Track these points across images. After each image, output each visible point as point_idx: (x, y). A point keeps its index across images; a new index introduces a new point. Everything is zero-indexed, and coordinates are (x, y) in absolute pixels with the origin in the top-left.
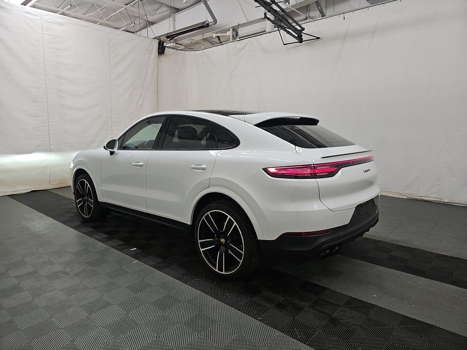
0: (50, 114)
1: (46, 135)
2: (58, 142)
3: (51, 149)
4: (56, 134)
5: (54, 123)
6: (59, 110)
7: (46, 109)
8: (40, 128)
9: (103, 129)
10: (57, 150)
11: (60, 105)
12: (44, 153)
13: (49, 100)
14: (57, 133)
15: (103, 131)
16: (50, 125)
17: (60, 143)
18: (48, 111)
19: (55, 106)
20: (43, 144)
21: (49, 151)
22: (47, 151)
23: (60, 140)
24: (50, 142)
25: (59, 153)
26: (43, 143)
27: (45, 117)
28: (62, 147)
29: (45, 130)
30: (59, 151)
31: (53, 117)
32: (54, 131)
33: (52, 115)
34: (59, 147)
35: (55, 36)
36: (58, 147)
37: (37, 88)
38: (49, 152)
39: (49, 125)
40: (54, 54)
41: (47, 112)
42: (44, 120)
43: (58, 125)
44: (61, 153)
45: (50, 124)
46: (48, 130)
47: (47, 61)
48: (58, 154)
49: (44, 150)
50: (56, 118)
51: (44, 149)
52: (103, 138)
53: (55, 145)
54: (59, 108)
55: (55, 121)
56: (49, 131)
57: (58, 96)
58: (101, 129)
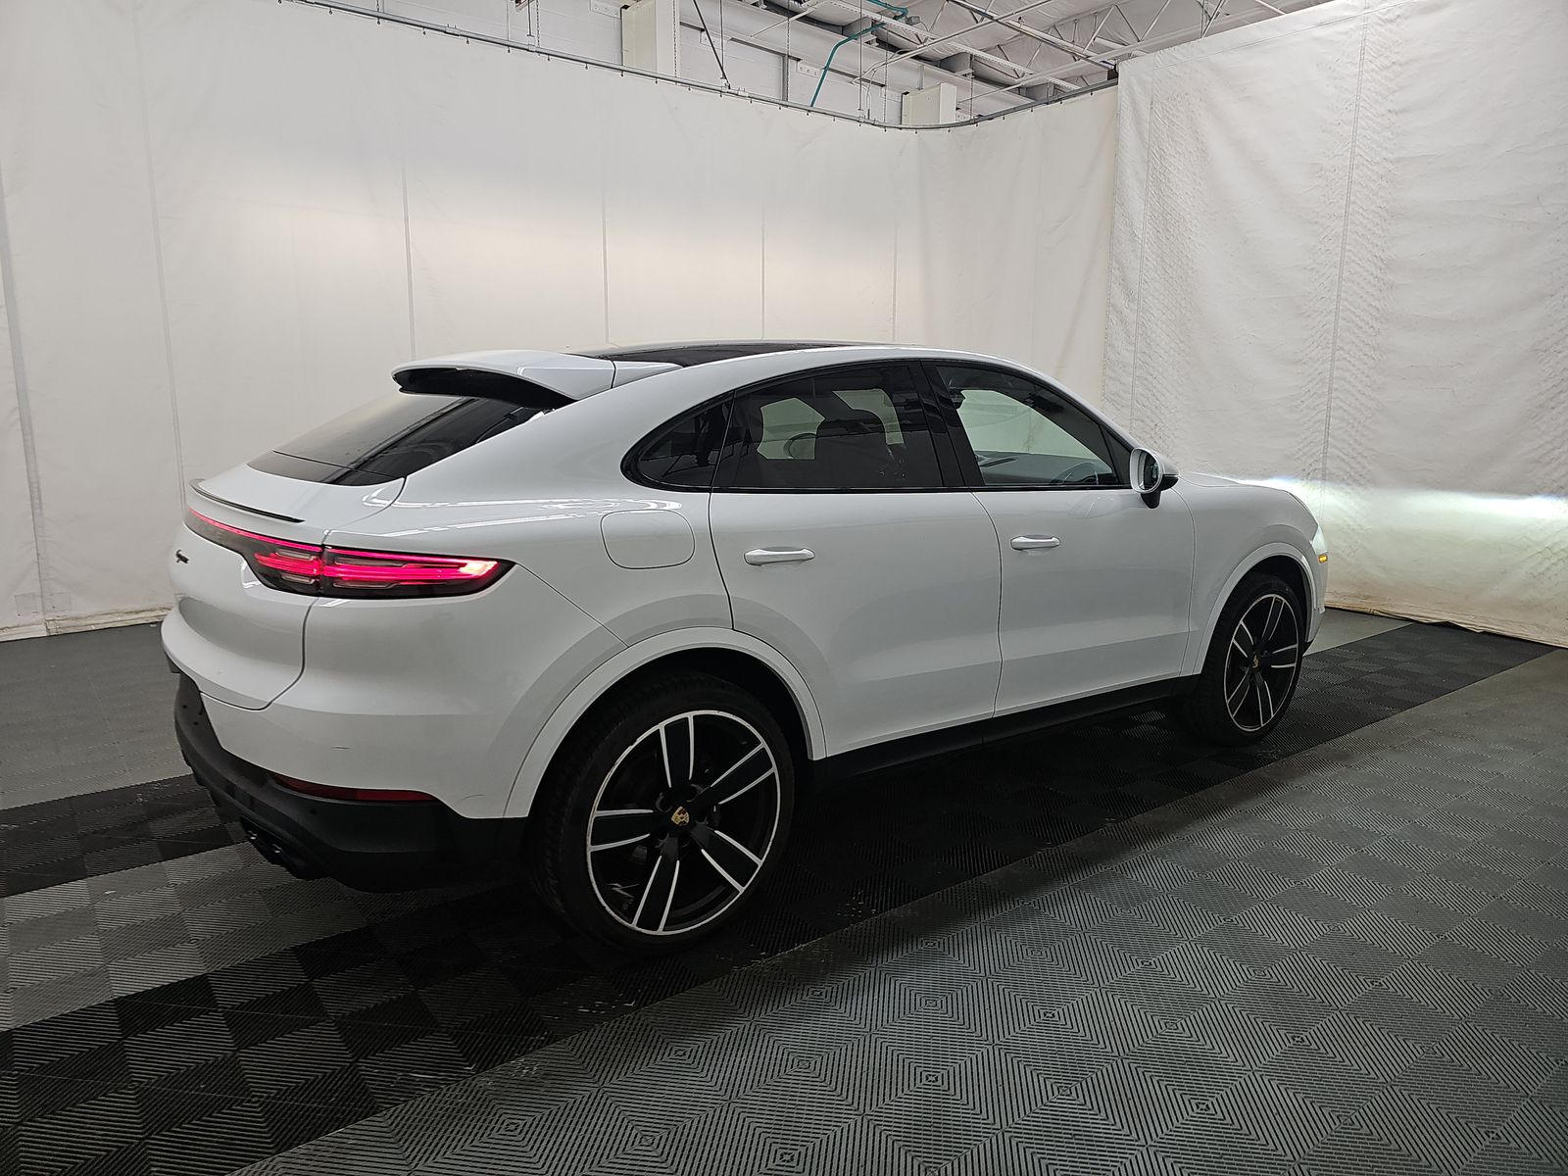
0: (1342, 352)
1: (1315, 423)
2: (1354, 449)
3: (1327, 472)
4: (1351, 421)
5: (1350, 382)
6: (1370, 335)
7: (1331, 337)
8: (1303, 399)
9: (1553, 404)
10: (1345, 477)
11: (1378, 316)
12: (1304, 482)
13: (1345, 303)
14: (1355, 419)
15: (1554, 412)
16: (1336, 389)
17: (1359, 453)
18: (1334, 343)
19: (1359, 323)
20: (1305, 454)
21: (1319, 476)
22: (1313, 478)
23: (1360, 444)
24: (1325, 448)
25: (1353, 489)
26: (1307, 449)
27: (1322, 364)
28: (1364, 467)
29: (1318, 405)
30: (1355, 480)
31: (1350, 362)
32: (1345, 411)
33: (1347, 356)
34: (1354, 465)
35: (1400, 65)
36: (1352, 468)
37: (1312, 269)
38: (1319, 482)
39: (1330, 391)
40: (1389, 133)
41: (1330, 345)
42: (1317, 372)
43: (1359, 391)
44: (1360, 489)
45: (1335, 386)
46: (1325, 407)
47: (1361, 167)
48: (1347, 493)
49: (1305, 473)
50: (1356, 363)
51: (1304, 470)
52: (1549, 447)
53: (1343, 460)
54: (1372, 327)
55: (1353, 374)
56: (1329, 408)
57: (1375, 286)
58: (1540, 406)
